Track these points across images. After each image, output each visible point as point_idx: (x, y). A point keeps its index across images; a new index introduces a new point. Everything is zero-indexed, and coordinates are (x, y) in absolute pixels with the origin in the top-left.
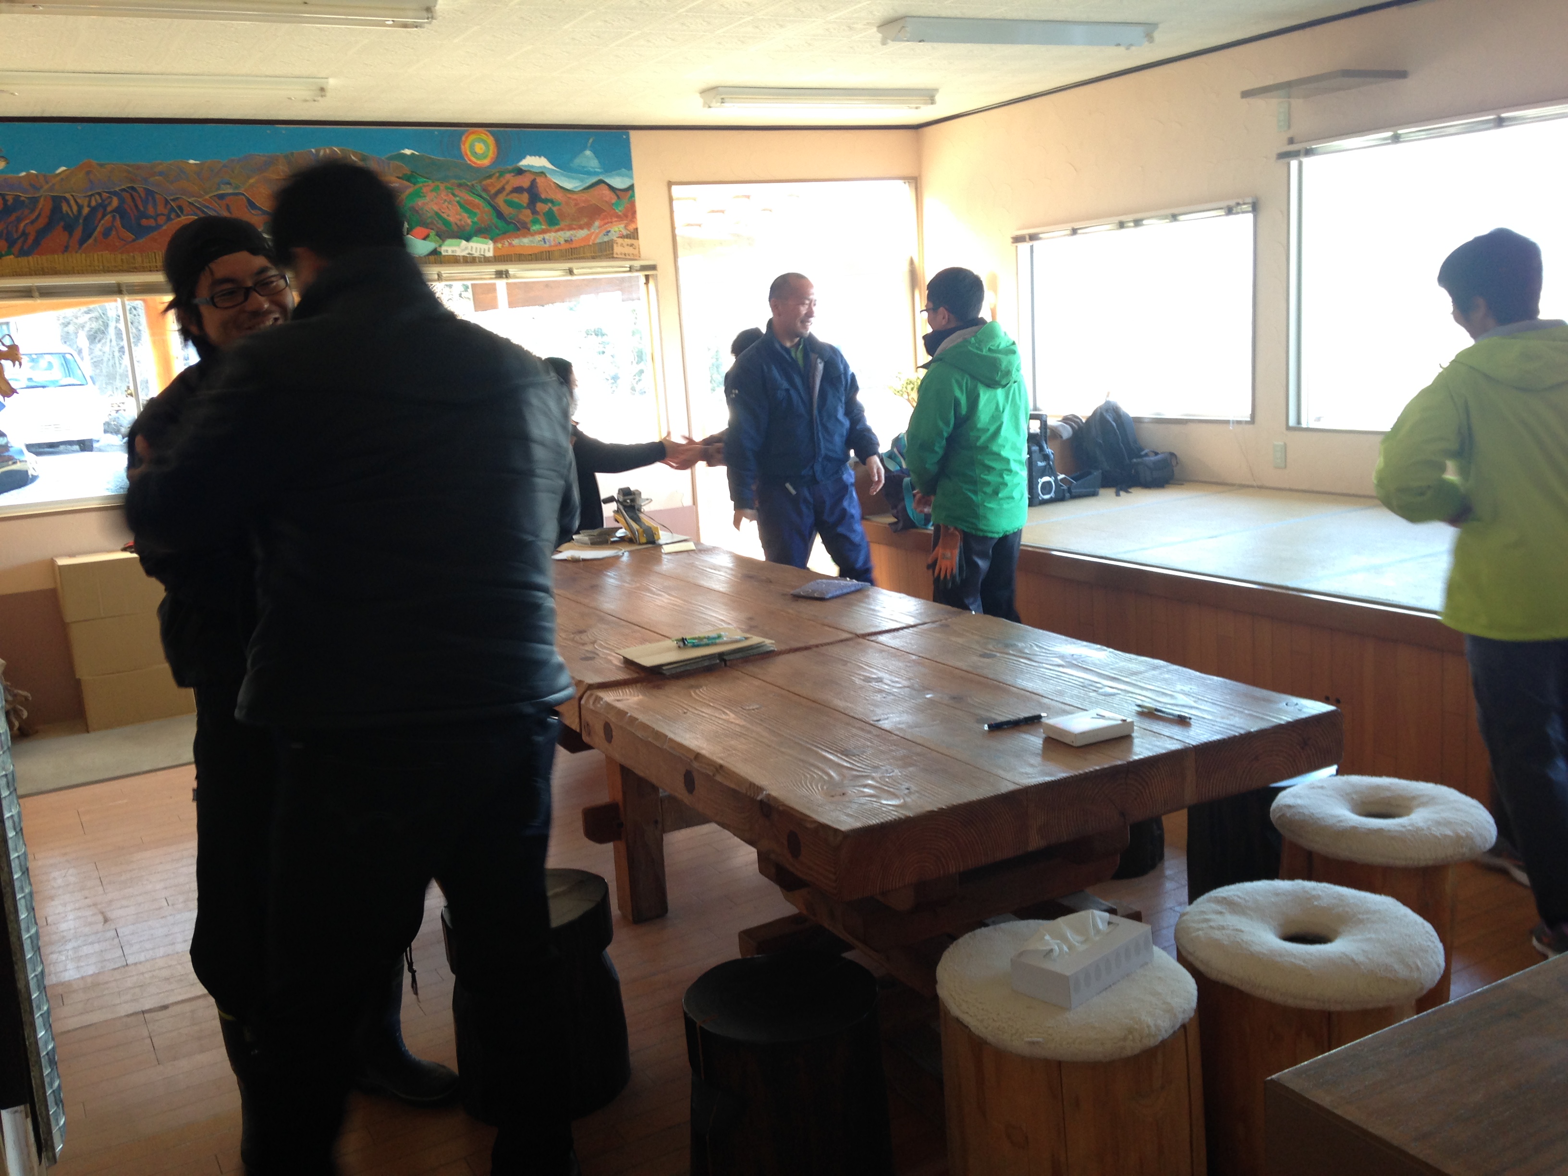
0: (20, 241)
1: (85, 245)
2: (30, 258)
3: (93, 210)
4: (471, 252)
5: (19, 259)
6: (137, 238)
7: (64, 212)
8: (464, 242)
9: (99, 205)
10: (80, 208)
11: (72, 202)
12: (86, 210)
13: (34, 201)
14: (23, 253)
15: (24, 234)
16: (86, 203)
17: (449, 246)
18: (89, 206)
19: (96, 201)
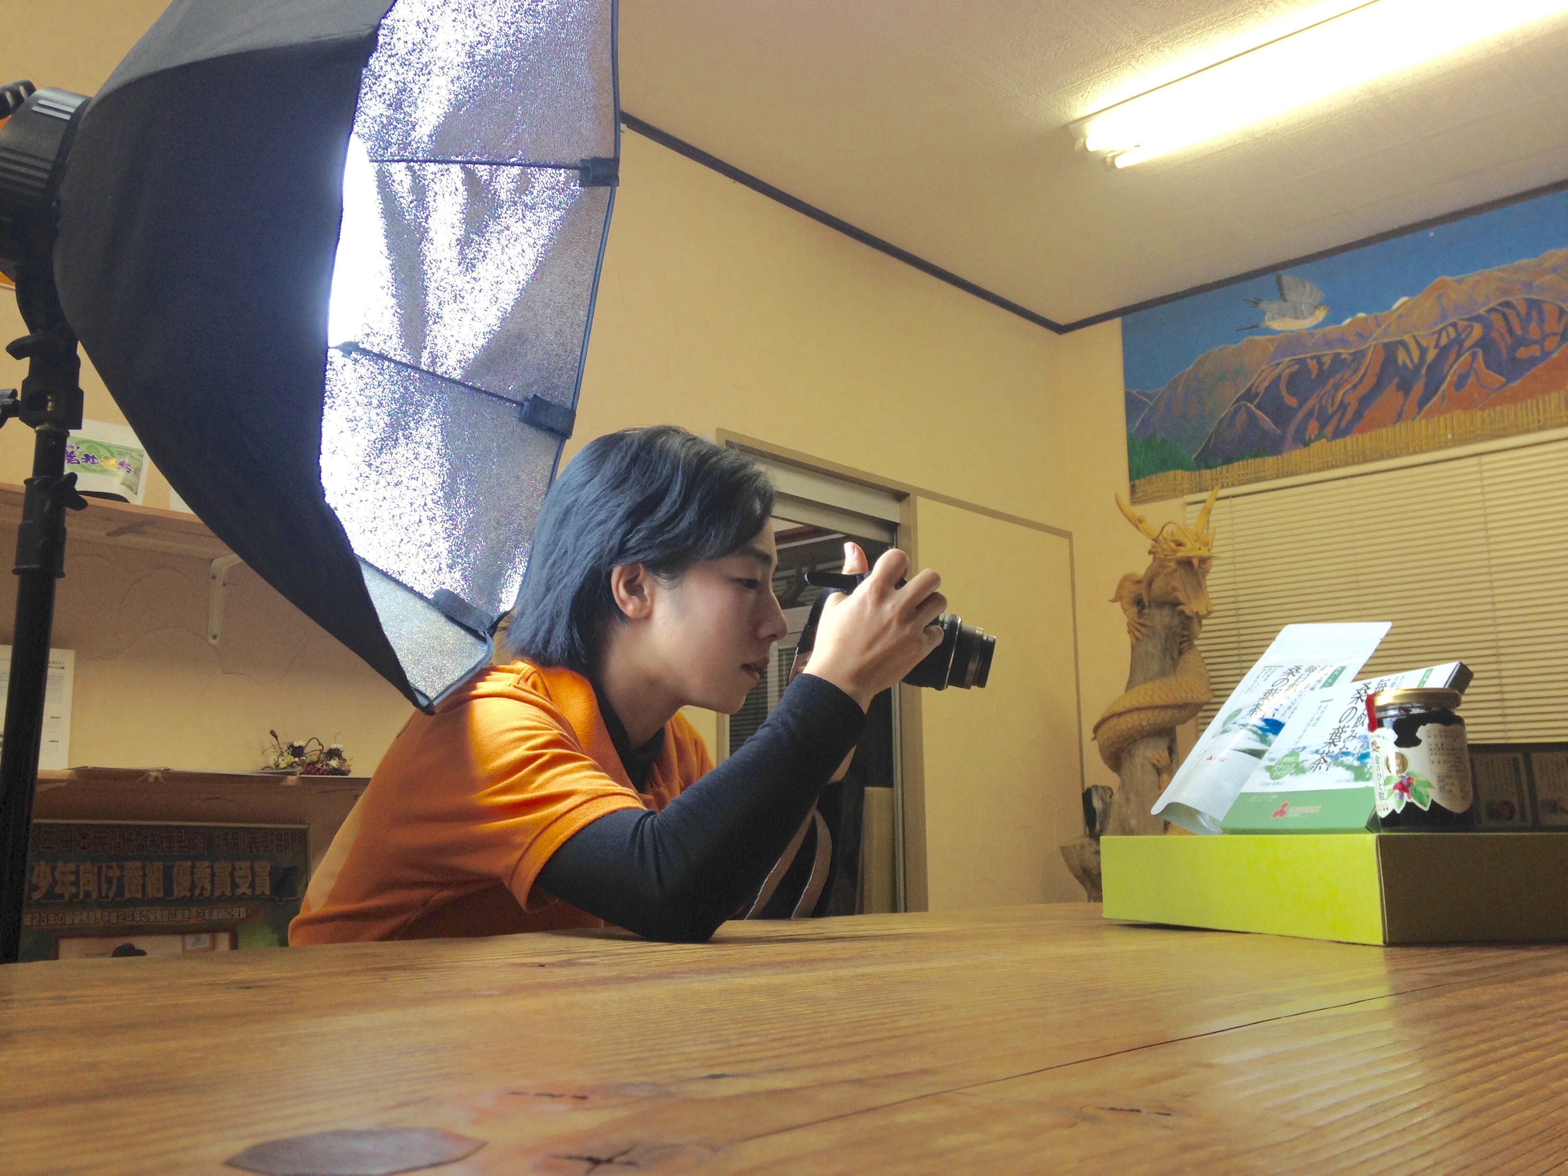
0: (1337, 417)
1: (1428, 405)
2: (1348, 439)
3: (1443, 352)
5: (1333, 442)
6: (1509, 381)
7: (1400, 362)
9: (1451, 343)
10: (1423, 351)
11: (1413, 347)
12: (1431, 354)
13: (1359, 356)
14: (1339, 433)
15: (1343, 406)
16: (1433, 344)
18: (1436, 346)
19: (1448, 336)
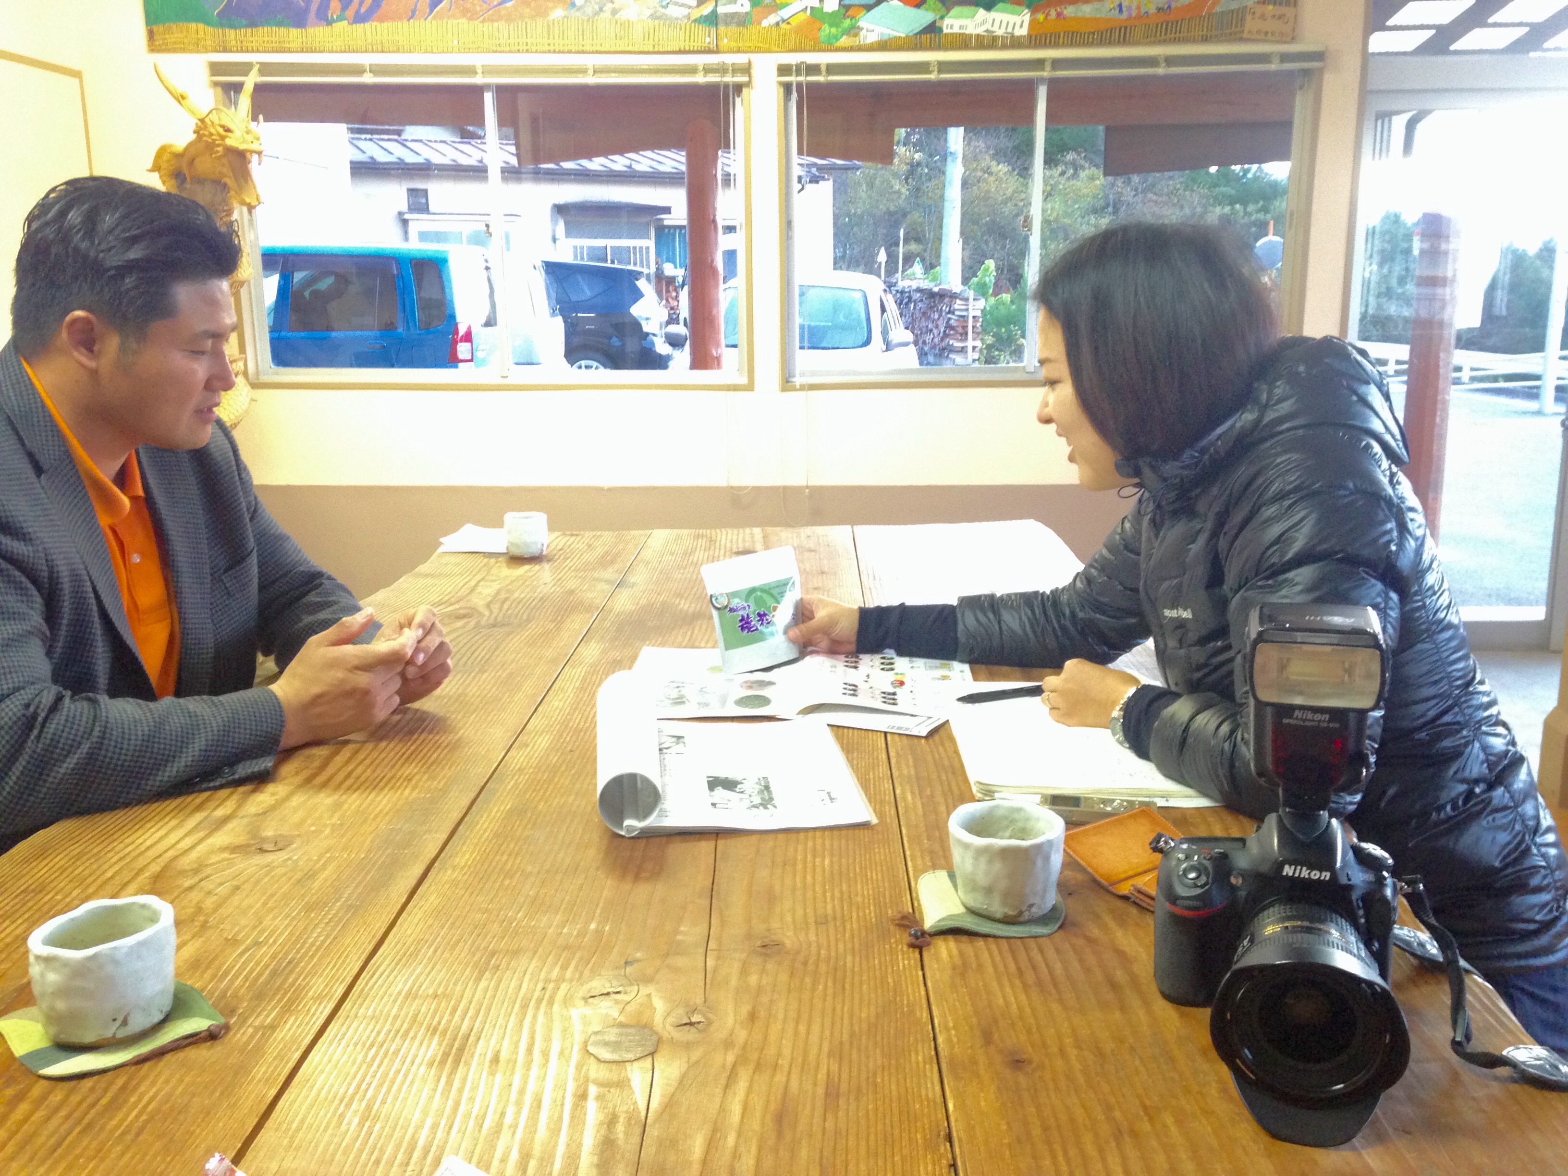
0: (357, 2)
1: (436, 10)
2: (368, 25)
4: (990, 28)
5: (354, 26)
8: (981, 12)
14: (360, 19)
17: (957, 17)
